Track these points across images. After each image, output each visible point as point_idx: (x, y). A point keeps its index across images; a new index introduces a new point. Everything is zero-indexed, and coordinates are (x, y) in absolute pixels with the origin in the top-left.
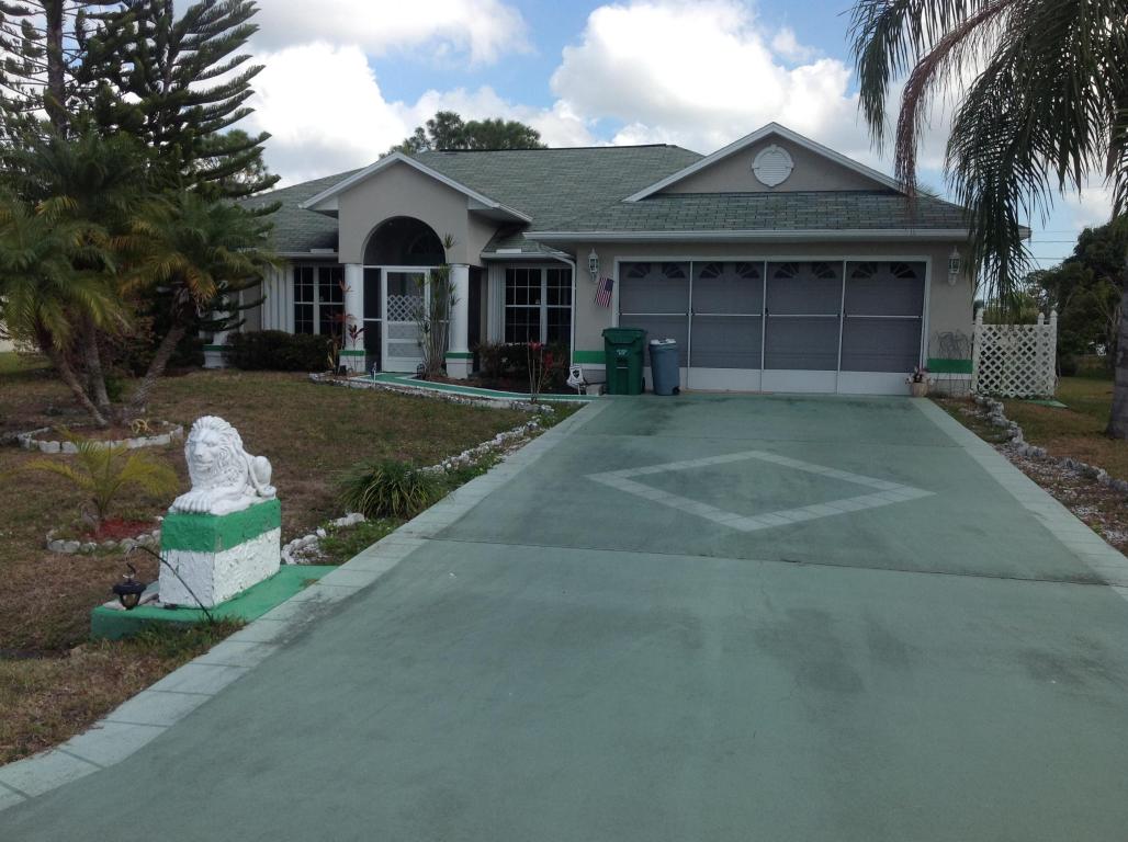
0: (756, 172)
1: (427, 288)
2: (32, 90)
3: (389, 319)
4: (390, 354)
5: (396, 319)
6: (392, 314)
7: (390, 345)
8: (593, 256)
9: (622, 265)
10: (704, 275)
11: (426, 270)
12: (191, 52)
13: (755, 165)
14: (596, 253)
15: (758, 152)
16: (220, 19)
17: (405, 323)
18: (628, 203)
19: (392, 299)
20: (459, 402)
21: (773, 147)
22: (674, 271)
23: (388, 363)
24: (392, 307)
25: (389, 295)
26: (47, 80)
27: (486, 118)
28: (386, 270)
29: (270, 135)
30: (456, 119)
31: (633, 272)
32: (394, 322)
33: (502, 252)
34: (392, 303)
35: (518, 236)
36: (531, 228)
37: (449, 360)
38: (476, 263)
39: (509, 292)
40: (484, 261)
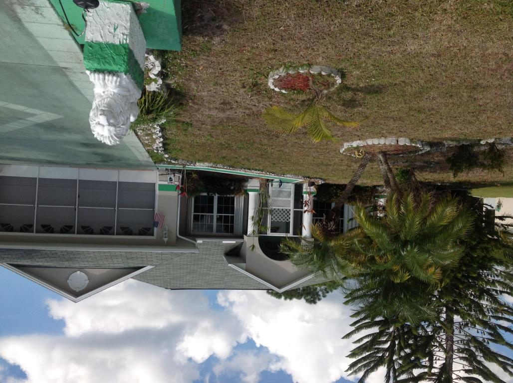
0: (87, 278)
1: (269, 225)
2: (460, 332)
3: (290, 210)
4: (289, 192)
5: (286, 210)
6: (288, 212)
7: (289, 197)
8: (166, 240)
9: (152, 235)
10: (110, 228)
11: (270, 234)
12: (380, 347)
13: (88, 282)
14: (164, 241)
15: (87, 287)
16: (365, 362)
17: (282, 208)
18: (151, 265)
19: (288, 220)
21: (77, 290)
22: (126, 231)
23: (291, 188)
24: (288, 216)
25: (289, 222)
26: (454, 337)
27: (291, 301)
28: (291, 234)
29: (344, 303)
30: (307, 301)
31: (147, 231)
32: (287, 208)
33: (233, 242)
34: (288, 218)
35: (228, 249)
36: (223, 253)
37: (258, 188)
38: (245, 236)
39: (232, 221)
40: (242, 238)
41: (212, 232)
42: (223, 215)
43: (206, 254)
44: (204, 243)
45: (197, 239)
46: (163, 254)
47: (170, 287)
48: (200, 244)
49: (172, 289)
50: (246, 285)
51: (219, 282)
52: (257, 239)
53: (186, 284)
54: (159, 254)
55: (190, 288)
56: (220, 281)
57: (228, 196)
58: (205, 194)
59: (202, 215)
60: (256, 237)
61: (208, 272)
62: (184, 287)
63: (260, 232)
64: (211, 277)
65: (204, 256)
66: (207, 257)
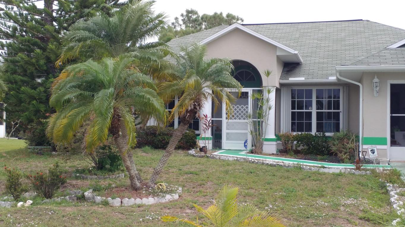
1: (250, 101)
3: (227, 118)
4: (228, 139)
5: (231, 119)
6: (229, 116)
7: (227, 134)
8: (376, 80)
9: (392, 85)
11: (249, 90)
14: (377, 78)
17: (236, 121)
18: (392, 49)
20: (310, 169)
23: (226, 144)
32: (230, 121)
33: (293, 79)
35: (297, 70)
36: (303, 66)
37: (265, 143)
38: (278, 86)
39: (293, 103)
40: (282, 85)
41: (317, 90)
42: (304, 111)
43: (323, 63)
44: (327, 76)
45: (336, 81)
46: (378, 62)
47: (365, 22)
48: (332, 75)
49: (362, 20)
50: (273, 29)
51: (306, 31)
52: (264, 83)
53: (345, 27)
54: (384, 63)
55: (339, 23)
56: (304, 32)
57: (300, 133)
58: (327, 134)
59: (331, 109)
60: (265, 87)
61: (319, 42)
62: (347, 23)
63: (261, 92)
64: (316, 37)
65: (325, 60)
66: (322, 60)
